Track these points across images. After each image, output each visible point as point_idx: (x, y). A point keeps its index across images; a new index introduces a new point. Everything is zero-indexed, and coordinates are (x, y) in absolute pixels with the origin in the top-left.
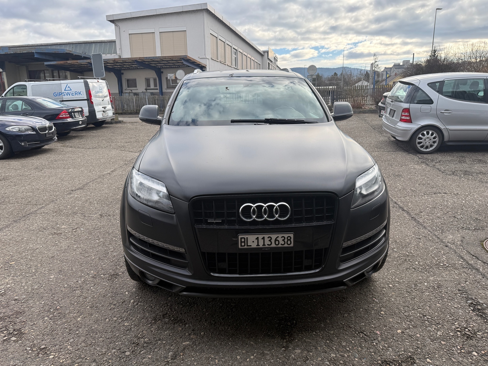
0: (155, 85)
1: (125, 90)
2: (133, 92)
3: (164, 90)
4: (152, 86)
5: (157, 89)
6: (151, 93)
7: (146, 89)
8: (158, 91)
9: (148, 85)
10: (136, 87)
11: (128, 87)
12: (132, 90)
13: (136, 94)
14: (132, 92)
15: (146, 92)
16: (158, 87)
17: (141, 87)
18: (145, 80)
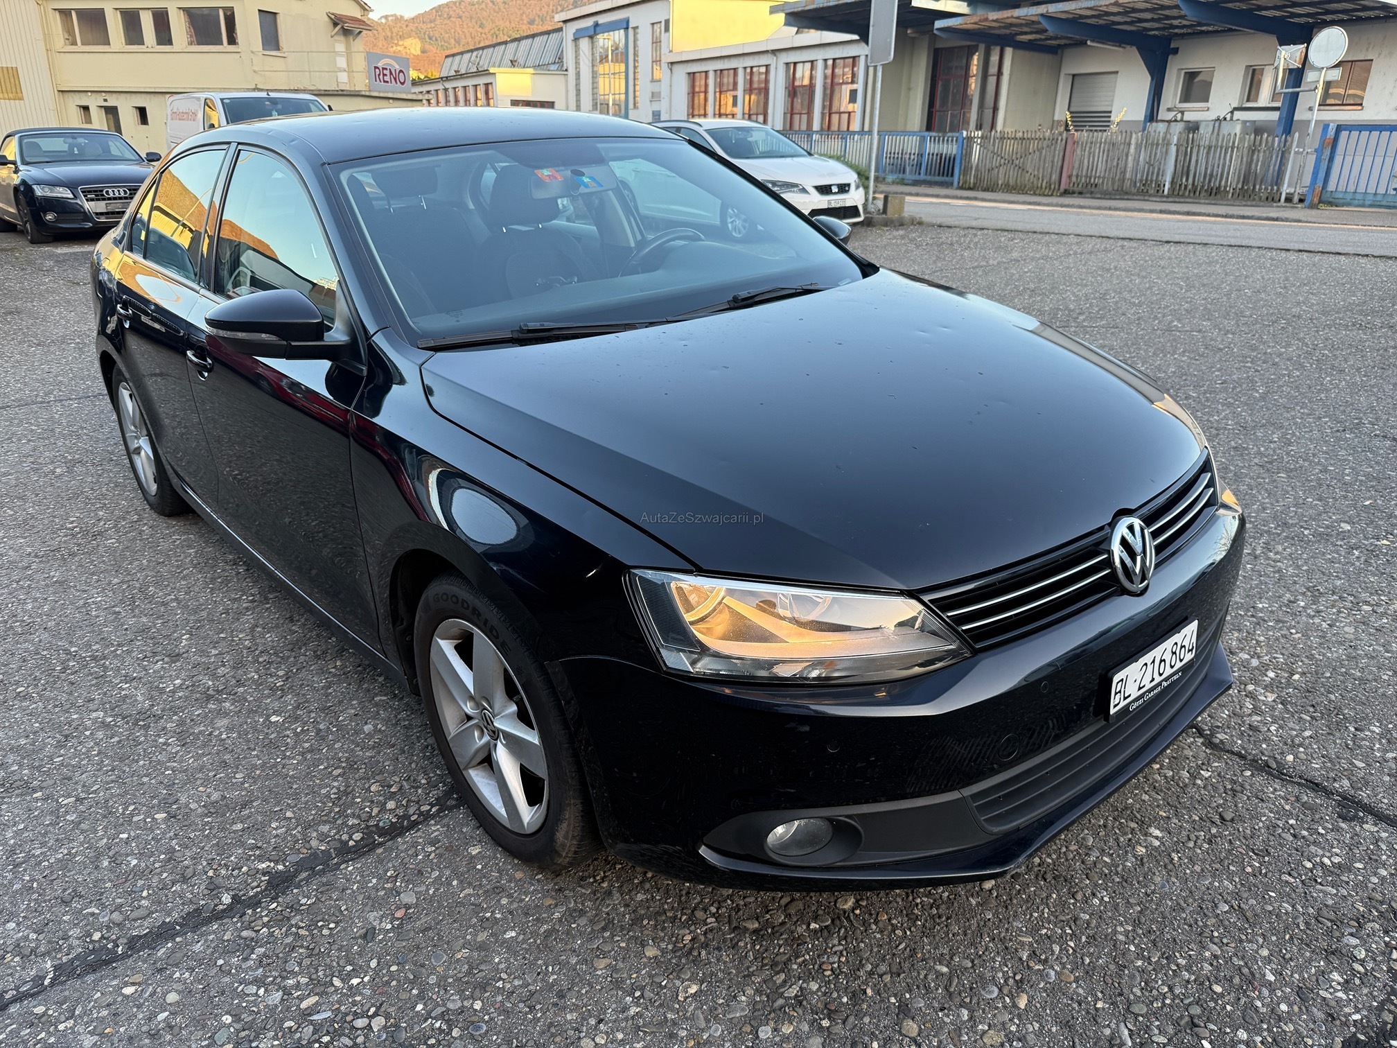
0: (1275, 98)
1: (1169, 110)
2: (1186, 118)
3: (1301, 114)
4: (1263, 99)
5: (1277, 109)
7: (1235, 109)
8: (1275, 117)
9: (1250, 94)
10: (1207, 101)
11: (1181, 100)
12: (1182, 113)
14: (1182, 120)
15: (1229, 119)
16: (1280, 104)
17: (1222, 102)
18: (1243, 72)
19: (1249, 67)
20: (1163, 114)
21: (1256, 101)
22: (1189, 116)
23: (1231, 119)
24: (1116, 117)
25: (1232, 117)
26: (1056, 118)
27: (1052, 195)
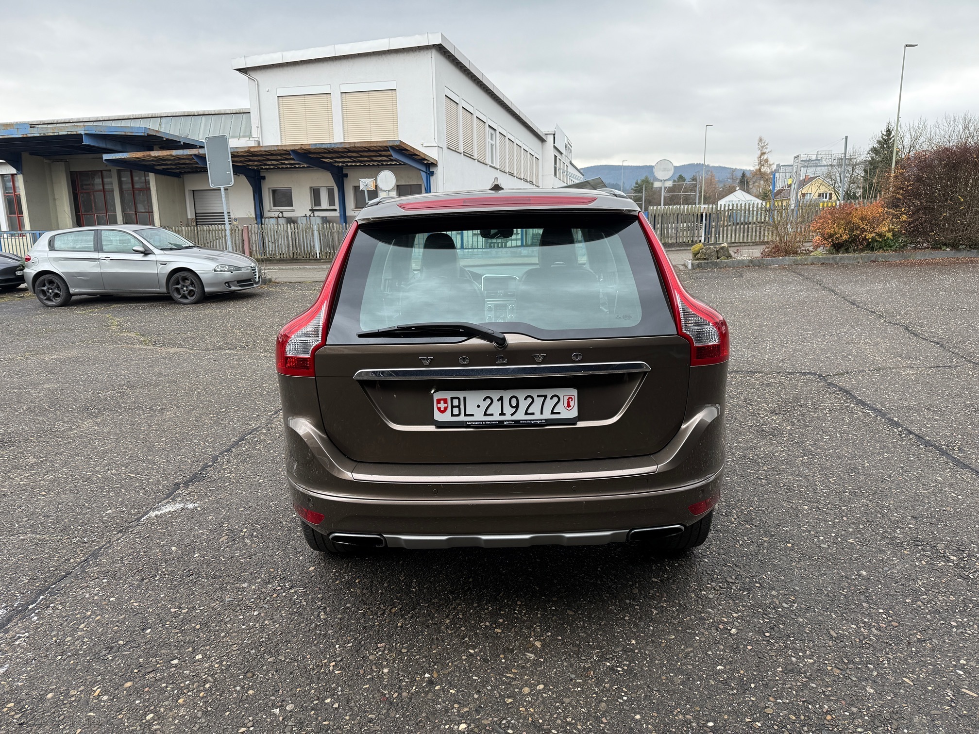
0: (331, 202)
1: (269, 211)
3: (349, 213)
4: (325, 204)
5: (335, 210)
6: (323, 217)
7: (313, 211)
8: (337, 214)
9: (317, 200)
10: (290, 204)
11: (275, 206)
13: (291, 221)
14: (283, 217)
15: (312, 215)
16: (337, 207)
17: (301, 207)
18: (309, 191)
19: (311, 188)
20: (267, 214)
21: (320, 205)
22: (286, 215)
23: (314, 216)
25: (314, 215)
26: (189, 217)
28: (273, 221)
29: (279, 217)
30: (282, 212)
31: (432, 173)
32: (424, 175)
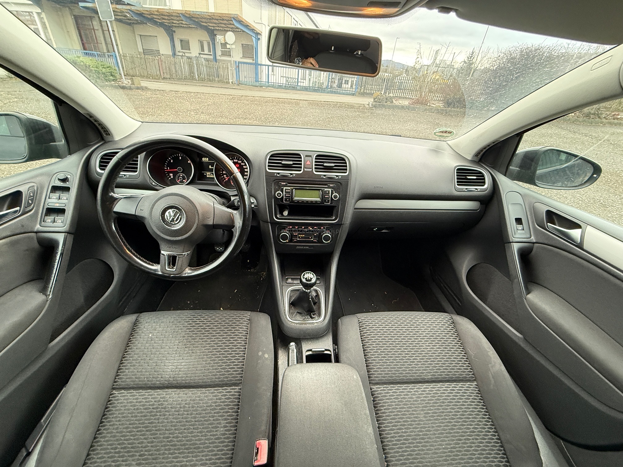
0: (210, 51)
1: (179, 52)
3: (218, 58)
4: (206, 51)
5: (211, 55)
6: (204, 58)
7: (200, 54)
8: (212, 57)
9: (203, 49)
10: (190, 50)
11: (182, 49)
13: (189, 58)
14: (185, 56)
15: (199, 56)
16: (212, 53)
17: (195, 50)
18: (198, 42)
19: (199, 40)
20: (177, 53)
21: (204, 51)
22: (187, 55)
24: (161, 52)
26: (140, 51)
27: (159, 79)
28: (180, 57)
29: (183, 56)
30: (184, 53)
31: (259, 39)
32: (254, 39)
